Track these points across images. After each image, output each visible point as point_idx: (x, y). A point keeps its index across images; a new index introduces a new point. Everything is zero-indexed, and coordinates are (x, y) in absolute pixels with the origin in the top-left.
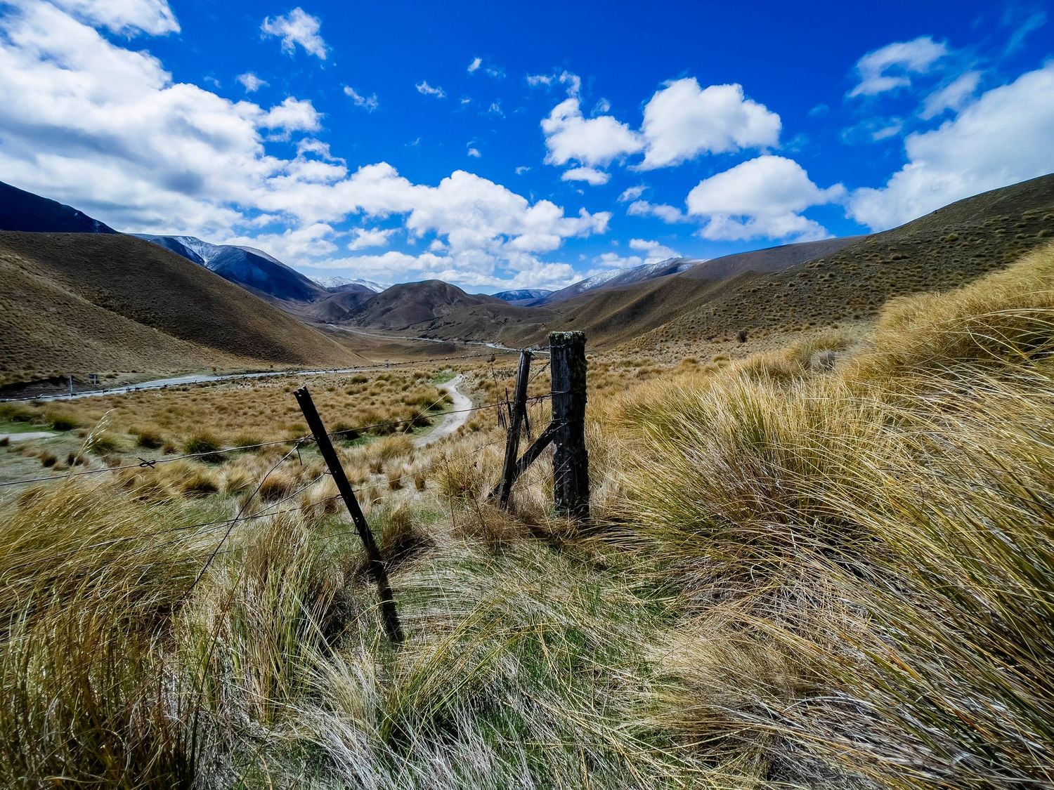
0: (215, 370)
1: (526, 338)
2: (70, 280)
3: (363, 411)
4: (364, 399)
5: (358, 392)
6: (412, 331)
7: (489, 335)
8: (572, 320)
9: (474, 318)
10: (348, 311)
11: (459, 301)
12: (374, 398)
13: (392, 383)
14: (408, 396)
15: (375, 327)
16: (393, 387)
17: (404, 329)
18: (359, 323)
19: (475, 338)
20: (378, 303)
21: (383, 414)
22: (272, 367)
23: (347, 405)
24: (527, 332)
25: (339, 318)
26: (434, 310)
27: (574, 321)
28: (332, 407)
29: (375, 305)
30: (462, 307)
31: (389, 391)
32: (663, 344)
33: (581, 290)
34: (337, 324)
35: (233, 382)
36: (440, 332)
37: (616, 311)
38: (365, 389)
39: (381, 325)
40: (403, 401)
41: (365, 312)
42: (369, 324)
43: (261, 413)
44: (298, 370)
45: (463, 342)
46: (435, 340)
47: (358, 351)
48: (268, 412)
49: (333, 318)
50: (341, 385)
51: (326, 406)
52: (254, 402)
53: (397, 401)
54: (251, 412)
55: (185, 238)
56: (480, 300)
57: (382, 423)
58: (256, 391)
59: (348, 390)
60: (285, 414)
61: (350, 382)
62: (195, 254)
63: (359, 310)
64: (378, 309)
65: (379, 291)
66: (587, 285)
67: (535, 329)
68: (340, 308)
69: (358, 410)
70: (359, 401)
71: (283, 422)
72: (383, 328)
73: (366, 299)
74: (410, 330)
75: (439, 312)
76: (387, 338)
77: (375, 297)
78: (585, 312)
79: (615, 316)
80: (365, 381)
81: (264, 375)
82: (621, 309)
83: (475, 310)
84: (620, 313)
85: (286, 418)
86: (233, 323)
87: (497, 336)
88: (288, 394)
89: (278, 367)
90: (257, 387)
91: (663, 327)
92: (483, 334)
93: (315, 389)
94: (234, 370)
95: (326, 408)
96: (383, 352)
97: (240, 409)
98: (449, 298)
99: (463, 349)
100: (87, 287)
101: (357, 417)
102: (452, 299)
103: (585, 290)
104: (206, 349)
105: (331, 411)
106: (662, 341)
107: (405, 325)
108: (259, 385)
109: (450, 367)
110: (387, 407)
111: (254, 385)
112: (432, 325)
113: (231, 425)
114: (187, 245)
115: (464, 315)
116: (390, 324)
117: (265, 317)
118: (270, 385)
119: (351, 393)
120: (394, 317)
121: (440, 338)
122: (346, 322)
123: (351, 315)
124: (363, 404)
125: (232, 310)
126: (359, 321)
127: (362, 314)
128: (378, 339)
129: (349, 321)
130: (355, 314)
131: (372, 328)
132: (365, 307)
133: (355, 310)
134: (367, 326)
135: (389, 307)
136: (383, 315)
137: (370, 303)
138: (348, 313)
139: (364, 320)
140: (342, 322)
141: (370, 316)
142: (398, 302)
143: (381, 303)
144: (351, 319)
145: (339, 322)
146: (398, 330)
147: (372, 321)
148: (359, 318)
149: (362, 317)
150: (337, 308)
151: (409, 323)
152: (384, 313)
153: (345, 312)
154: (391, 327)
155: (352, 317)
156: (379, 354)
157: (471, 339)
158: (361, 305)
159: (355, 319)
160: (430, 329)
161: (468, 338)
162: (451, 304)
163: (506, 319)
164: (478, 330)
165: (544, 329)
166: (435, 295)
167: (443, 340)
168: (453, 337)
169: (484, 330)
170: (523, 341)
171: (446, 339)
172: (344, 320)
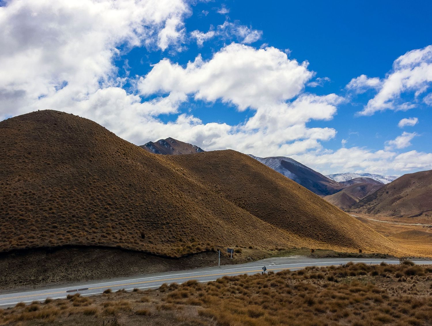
2: (203, 181)
6: (426, 218)
10: (358, 201)
15: (385, 214)
17: (417, 216)
18: (369, 211)
20: (387, 193)
25: (350, 207)
29: (385, 195)
39: (391, 212)
41: (374, 201)
42: (379, 211)
49: (345, 207)
63: (368, 199)
64: (387, 198)
65: (386, 182)
68: (350, 198)
72: (393, 215)
73: (374, 190)
74: (423, 217)
76: (400, 225)
77: (382, 187)
86: (295, 208)
96: (404, 238)
100: (210, 184)
107: (417, 212)
116: (400, 212)
120: (404, 205)
122: (356, 210)
123: (362, 204)
125: (293, 198)
126: (369, 209)
127: (372, 203)
128: (392, 225)
129: (360, 209)
130: (365, 203)
131: (382, 215)
132: (374, 197)
133: (365, 199)
134: (377, 213)
135: (399, 195)
136: (393, 203)
137: (378, 194)
138: (359, 203)
139: (374, 209)
140: (353, 210)
141: (380, 205)
142: (408, 190)
143: (390, 193)
144: (361, 208)
145: (351, 210)
146: (411, 217)
147: (382, 209)
148: (369, 207)
149: (371, 206)
150: (348, 198)
151: (422, 210)
152: (393, 201)
153: (355, 202)
154: (402, 214)
155: (363, 206)
156: (400, 240)
158: (369, 195)
159: (365, 208)
172: (355, 208)
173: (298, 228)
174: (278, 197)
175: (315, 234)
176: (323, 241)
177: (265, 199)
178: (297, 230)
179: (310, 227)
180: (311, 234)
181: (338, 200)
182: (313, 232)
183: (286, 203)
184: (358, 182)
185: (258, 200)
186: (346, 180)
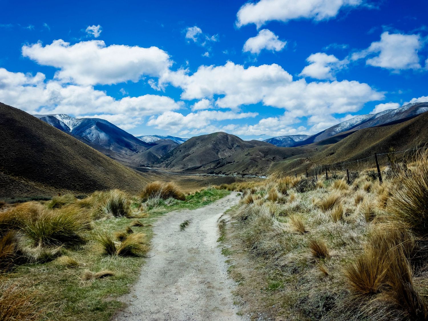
1: (293, 170)
6: (204, 169)
7: (261, 169)
9: (249, 157)
10: (160, 157)
11: (238, 146)
15: (178, 168)
18: (167, 166)
19: (251, 172)
20: (180, 151)
24: (293, 165)
25: (153, 163)
26: (219, 154)
27: (335, 154)
29: (178, 153)
30: (239, 150)
33: (333, 133)
34: (152, 167)
36: (224, 169)
37: (374, 144)
39: (182, 166)
41: (171, 158)
42: (174, 166)
45: (241, 176)
46: (220, 175)
49: (150, 163)
55: (60, 115)
56: (253, 144)
62: (65, 125)
63: (167, 156)
64: (180, 155)
66: (338, 129)
67: (301, 162)
68: (155, 156)
73: (172, 149)
74: (202, 169)
75: (223, 155)
77: (178, 147)
78: (343, 146)
79: (373, 148)
82: (378, 142)
83: (250, 152)
84: (377, 145)
86: (58, 162)
87: (268, 170)
92: (256, 169)
98: (230, 144)
102: (233, 145)
103: (337, 133)
112: (218, 164)
114: (60, 120)
115: (241, 156)
117: (87, 158)
120: (191, 160)
121: (223, 173)
122: (158, 165)
123: (162, 160)
125: (60, 152)
126: (167, 164)
127: (169, 159)
129: (160, 165)
130: (165, 160)
131: (176, 168)
132: (171, 154)
133: (164, 156)
134: (172, 167)
135: (188, 153)
136: (183, 159)
137: (174, 152)
138: (160, 159)
139: (170, 164)
141: (174, 160)
142: (194, 149)
143: (182, 151)
144: (162, 163)
145: (154, 166)
146: (194, 169)
147: (176, 164)
148: (167, 162)
149: (169, 162)
150: (153, 156)
151: (202, 164)
152: (184, 157)
153: (158, 158)
154: (189, 167)
155: (163, 162)
157: (248, 173)
158: (169, 153)
159: (164, 163)
160: (216, 167)
161: (245, 173)
162: (231, 149)
163: (274, 157)
164: (252, 167)
165: (308, 162)
166: (220, 143)
167: (226, 175)
168: (233, 172)
169: (257, 166)
170: (290, 173)
171: (228, 174)
172: (157, 164)
173: (56, 180)
174: (42, 152)
175: (73, 185)
176: (79, 191)
177: (26, 154)
178: (55, 182)
179: (69, 179)
180: (68, 185)
181: (145, 157)
182: (71, 184)
183: (49, 157)
184: (163, 143)
185: (16, 154)
186: (153, 141)
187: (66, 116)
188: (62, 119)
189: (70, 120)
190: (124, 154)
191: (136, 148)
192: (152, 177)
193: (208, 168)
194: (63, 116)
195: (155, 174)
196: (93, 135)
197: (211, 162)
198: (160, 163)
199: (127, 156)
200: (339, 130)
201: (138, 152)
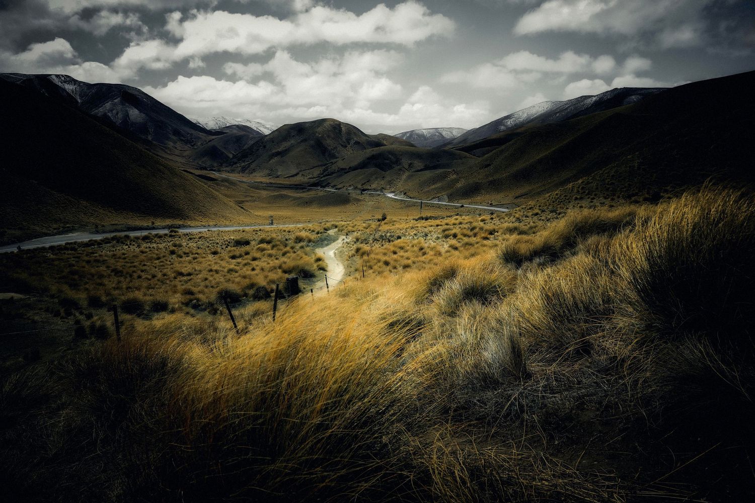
0: (97, 227)
1: (433, 187)
3: (244, 277)
4: (245, 265)
5: (241, 256)
6: (302, 178)
7: (389, 183)
8: (489, 165)
10: (231, 156)
11: (356, 143)
12: (255, 263)
13: (273, 247)
14: (285, 263)
15: (261, 174)
16: (273, 252)
17: (293, 176)
18: (243, 170)
19: (374, 186)
20: (265, 146)
21: (261, 281)
22: (153, 223)
23: (230, 271)
24: (434, 180)
25: (221, 165)
26: (327, 154)
28: (217, 272)
29: (261, 150)
30: (358, 150)
31: (270, 256)
32: (577, 202)
33: (502, 128)
34: (219, 171)
35: (118, 242)
36: (333, 180)
38: (247, 253)
39: (267, 172)
40: (280, 267)
41: (250, 157)
42: (254, 170)
43: (154, 276)
44: (179, 227)
45: (359, 192)
46: (327, 189)
47: (242, 202)
48: (159, 275)
49: (215, 165)
50: (224, 247)
51: (211, 270)
52: (144, 265)
53: (275, 268)
54: (144, 275)
55: (57, 76)
57: (259, 289)
58: (142, 252)
59: (231, 254)
60: (175, 278)
61: (232, 244)
62: (69, 94)
63: (243, 155)
64: (264, 153)
65: (267, 132)
66: (509, 123)
68: (223, 154)
69: (240, 276)
70: (241, 266)
71: (175, 286)
72: (269, 175)
73: (251, 142)
74: (299, 177)
75: (333, 156)
77: (261, 139)
80: (247, 243)
81: (145, 233)
85: (177, 282)
87: (399, 185)
88: (174, 256)
89: (159, 223)
90: (142, 248)
91: (580, 181)
92: (382, 182)
93: (199, 251)
94: (115, 227)
95: (211, 273)
96: (269, 203)
97: (134, 272)
98: (344, 139)
99: (359, 200)
101: (238, 283)
102: (348, 141)
103: (507, 128)
104: (84, 203)
105: (216, 276)
106: (576, 199)
107: (295, 172)
108: (144, 245)
109: (336, 227)
110: (266, 273)
111: (139, 246)
112: (324, 171)
113: (130, 288)
114: (60, 84)
116: (277, 171)
118: (155, 245)
119: (233, 257)
120: (282, 163)
121: (333, 187)
122: (228, 169)
123: (235, 160)
124: (245, 269)
126: (243, 168)
127: (247, 159)
128: (265, 188)
129: (233, 168)
130: (239, 160)
131: (258, 175)
132: (250, 152)
133: (239, 155)
134: (252, 173)
135: (276, 150)
136: (270, 160)
137: (255, 148)
138: (232, 159)
139: (249, 167)
140: (224, 169)
141: (255, 162)
142: (287, 144)
143: (267, 148)
145: (222, 169)
146: (287, 177)
147: (258, 168)
148: (243, 164)
149: (246, 163)
150: (219, 152)
151: (299, 170)
152: (271, 158)
153: (229, 158)
154: (279, 173)
155: (236, 163)
156: (264, 205)
157: (369, 188)
158: (245, 150)
159: (238, 165)
160: (322, 176)
161: (365, 187)
162: (346, 147)
163: (411, 164)
164: (376, 178)
165: (455, 176)
166: (328, 136)
167: (336, 189)
168: (348, 185)
169: (384, 177)
170: (428, 191)
171: (340, 188)
172: (227, 167)
184: (235, 131)
186: (219, 127)
187: (68, 79)
188: (61, 83)
189: (76, 86)
190: (172, 148)
191: (191, 138)
192: (222, 188)
193: (310, 177)
194: (63, 78)
195: (227, 184)
196: (117, 114)
197: (315, 167)
198: (232, 165)
199: (177, 152)
200: (511, 123)
201: (194, 144)
